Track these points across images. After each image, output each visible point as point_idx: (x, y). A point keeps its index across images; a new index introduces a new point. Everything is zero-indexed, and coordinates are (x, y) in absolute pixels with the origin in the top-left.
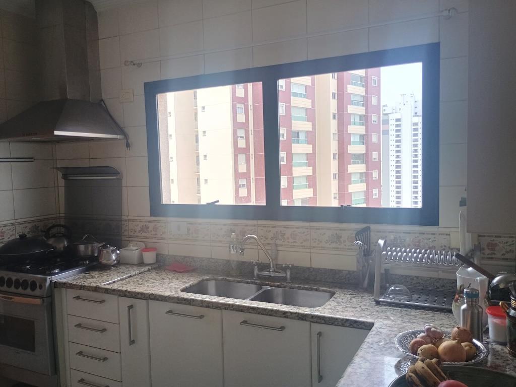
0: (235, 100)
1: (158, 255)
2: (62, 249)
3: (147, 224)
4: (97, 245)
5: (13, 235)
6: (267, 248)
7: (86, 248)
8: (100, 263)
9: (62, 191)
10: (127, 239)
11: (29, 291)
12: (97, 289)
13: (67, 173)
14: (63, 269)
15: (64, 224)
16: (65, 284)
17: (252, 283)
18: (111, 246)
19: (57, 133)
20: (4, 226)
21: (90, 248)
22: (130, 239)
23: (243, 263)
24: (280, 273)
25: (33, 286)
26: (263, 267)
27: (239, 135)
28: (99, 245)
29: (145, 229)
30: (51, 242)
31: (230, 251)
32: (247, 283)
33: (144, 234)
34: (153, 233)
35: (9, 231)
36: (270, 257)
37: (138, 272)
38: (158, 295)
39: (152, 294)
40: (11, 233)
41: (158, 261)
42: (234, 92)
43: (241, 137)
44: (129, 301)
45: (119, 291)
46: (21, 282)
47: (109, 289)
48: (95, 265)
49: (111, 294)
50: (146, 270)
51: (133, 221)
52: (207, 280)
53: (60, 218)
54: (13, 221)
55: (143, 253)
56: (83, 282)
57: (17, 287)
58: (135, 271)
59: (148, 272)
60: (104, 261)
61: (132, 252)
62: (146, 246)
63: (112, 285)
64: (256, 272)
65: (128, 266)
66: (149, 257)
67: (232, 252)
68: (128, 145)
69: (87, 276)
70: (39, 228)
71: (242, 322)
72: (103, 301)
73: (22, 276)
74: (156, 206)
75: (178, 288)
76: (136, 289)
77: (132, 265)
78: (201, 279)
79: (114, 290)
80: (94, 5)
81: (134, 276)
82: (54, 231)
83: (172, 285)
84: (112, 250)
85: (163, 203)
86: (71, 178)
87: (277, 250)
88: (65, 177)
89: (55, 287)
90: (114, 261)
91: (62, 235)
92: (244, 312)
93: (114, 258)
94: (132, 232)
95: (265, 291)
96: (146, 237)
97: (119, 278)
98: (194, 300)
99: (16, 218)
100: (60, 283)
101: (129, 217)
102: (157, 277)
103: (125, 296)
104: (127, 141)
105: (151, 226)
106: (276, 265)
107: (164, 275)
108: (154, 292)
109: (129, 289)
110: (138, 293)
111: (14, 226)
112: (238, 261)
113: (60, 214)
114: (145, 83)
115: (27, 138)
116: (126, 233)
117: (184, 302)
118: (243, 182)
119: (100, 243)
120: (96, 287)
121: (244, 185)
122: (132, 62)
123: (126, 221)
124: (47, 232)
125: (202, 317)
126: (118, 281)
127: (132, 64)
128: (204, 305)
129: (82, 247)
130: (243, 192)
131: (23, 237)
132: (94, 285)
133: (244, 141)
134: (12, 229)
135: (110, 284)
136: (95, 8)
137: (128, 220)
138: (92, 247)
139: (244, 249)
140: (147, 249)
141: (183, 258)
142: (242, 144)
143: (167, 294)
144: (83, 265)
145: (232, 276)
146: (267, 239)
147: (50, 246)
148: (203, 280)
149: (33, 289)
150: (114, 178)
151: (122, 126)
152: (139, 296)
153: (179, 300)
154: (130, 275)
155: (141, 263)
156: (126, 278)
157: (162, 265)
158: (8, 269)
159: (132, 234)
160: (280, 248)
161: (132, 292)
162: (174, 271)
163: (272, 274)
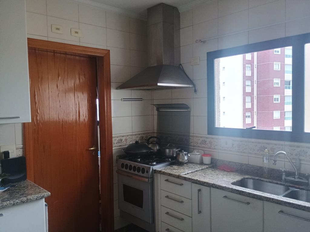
0: (245, 62)
1: (212, 159)
2: (156, 151)
3: (205, 139)
4: (175, 150)
5: (131, 141)
6: (293, 161)
7: (170, 151)
8: (178, 161)
9: (156, 117)
10: (193, 147)
11: (140, 173)
12: (179, 177)
13: (159, 107)
14: (158, 163)
15: (156, 136)
16: (160, 171)
17: (281, 184)
18: (185, 151)
19: (159, 84)
20: (127, 136)
21: (171, 152)
22: (194, 148)
23: (273, 170)
24: (302, 179)
25: (143, 171)
26: (289, 174)
27: (247, 84)
28: (177, 150)
29: (204, 142)
30: (150, 146)
31: (263, 161)
32: (277, 184)
33: (203, 145)
34: (209, 145)
35: (129, 139)
36: (296, 167)
37: (201, 168)
38: (218, 185)
39: (214, 184)
40: (130, 140)
41: (212, 163)
42: (244, 58)
43: (248, 85)
44: (199, 187)
45: (192, 179)
46: (137, 168)
47: (186, 178)
48: (175, 161)
49: (187, 181)
50: (205, 168)
51: (197, 137)
52: (247, 178)
53: (154, 133)
54: (132, 134)
55: (203, 157)
56: (170, 172)
57: (134, 171)
58: (198, 168)
59: (207, 169)
60: (180, 160)
61: (196, 156)
62: (204, 153)
63: (187, 175)
64: (284, 177)
65: (194, 164)
66: (207, 160)
67: (265, 161)
68: (195, 91)
69: (172, 168)
70: (144, 138)
71: (279, 212)
72: (182, 185)
73: (133, 164)
74: (212, 129)
75: (229, 182)
76: (202, 179)
77: (197, 164)
78: (243, 177)
79: (189, 179)
80: (178, 9)
81: (198, 171)
82: (151, 140)
83: (225, 179)
84: (185, 154)
85: (216, 127)
86: (161, 110)
87: (300, 163)
88: (158, 109)
89: (155, 173)
90: (186, 160)
91: (155, 143)
92: (281, 205)
93: (186, 158)
94: (195, 143)
95: (292, 191)
96: (204, 147)
97: (190, 171)
98: (243, 192)
99: (133, 132)
100: (157, 171)
101: (194, 135)
102: (213, 173)
103: (196, 183)
104: (195, 88)
105: (208, 140)
106: (299, 173)
107: (217, 172)
108: (215, 183)
109: (199, 179)
110: (205, 183)
111: (132, 136)
112: (268, 168)
113: (154, 130)
114: (207, 53)
115: (142, 88)
116: (192, 144)
117: (236, 192)
118: (248, 114)
119: (177, 149)
120: (178, 176)
121: (249, 117)
122: (200, 40)
123: (192, 137)
124: (148, 141)
125: (248, 203)
126: (190, 173)
127: (201, 41)
128: (251, 196)
129: (167, 151)
130: (248, 121)
131: (137, 142)
132: (177, 174)
133: (250, 88)
134: (131, 138)
135: (186, 174)
136: (179, 11)
137: (193, 136)
138: (173, 151)
139: (276, 161)
140: (205, 155)
141: (228, 162)
142: (248, 90)
143: (224, 185)
144: (168, 161)
145: (264, 178)
146: (292, 155)
147: (150, 149)
148: (244, 179)
149: (143, 172)
150: (186, 110)
151: (192, 79)
152: (206, 184)
153: (232, 190)
154: (196, 170)
155: (202, 163)
156: (194, 172)
157: (214, 165)
158: (130, 160)
159: (195, 145)
160: (302, 162)
161: (201, 181)
162: (224, 170)
163: (297, 180)
